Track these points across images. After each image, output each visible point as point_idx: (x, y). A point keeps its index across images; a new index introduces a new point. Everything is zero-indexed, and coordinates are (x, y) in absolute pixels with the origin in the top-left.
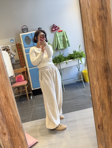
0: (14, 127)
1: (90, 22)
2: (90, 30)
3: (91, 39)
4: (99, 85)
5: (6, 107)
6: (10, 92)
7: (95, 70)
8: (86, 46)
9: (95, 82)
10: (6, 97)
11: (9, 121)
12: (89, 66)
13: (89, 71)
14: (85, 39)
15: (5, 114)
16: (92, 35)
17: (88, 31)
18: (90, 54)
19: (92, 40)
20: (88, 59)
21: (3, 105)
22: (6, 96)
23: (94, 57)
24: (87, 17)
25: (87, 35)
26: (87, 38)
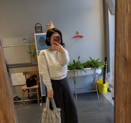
1: (126, 32)
2: (124, 44)
3: (124, 54)
4: (125, 111)
6: (11, 112)
7: (123, 93)
8: (117, 62)
9: (122, 109)
10: (5, 118)
13: (116, 94)
14: (117, 54)
16: (126, 50)
17: (121, 44)
18: (120, 73)
19: (126, 56)
20: (117, 79)
22: (5, 116)
23: (124, 78)
24: (124, 26)
25: (120, 49)
26: (119, 53)
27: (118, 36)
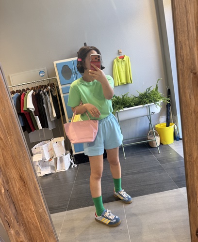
0: (39, 231)
1: (192, 31)
2: (190, 49)
3: (192, 67)
5: (23, 196)
6: (29, 170)
8: (181, 81)
10: (22, 179)
11: (28, 222)
12: (186, 121)
13: (185, 132)
14: (180, 67)
15: (21, 208)
16: (194, 60)
17: (186, 51)
18: (188, 97)
19: (195, 69)
20: (183, 107)
21: (16, 193)
22: (21, 177)
23: (195, 105)
24: (187, 21)
25: (185, 60)
26: (183, 65)
27: (180, 37)
